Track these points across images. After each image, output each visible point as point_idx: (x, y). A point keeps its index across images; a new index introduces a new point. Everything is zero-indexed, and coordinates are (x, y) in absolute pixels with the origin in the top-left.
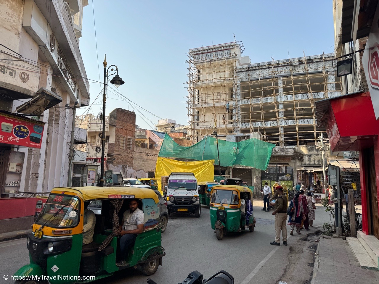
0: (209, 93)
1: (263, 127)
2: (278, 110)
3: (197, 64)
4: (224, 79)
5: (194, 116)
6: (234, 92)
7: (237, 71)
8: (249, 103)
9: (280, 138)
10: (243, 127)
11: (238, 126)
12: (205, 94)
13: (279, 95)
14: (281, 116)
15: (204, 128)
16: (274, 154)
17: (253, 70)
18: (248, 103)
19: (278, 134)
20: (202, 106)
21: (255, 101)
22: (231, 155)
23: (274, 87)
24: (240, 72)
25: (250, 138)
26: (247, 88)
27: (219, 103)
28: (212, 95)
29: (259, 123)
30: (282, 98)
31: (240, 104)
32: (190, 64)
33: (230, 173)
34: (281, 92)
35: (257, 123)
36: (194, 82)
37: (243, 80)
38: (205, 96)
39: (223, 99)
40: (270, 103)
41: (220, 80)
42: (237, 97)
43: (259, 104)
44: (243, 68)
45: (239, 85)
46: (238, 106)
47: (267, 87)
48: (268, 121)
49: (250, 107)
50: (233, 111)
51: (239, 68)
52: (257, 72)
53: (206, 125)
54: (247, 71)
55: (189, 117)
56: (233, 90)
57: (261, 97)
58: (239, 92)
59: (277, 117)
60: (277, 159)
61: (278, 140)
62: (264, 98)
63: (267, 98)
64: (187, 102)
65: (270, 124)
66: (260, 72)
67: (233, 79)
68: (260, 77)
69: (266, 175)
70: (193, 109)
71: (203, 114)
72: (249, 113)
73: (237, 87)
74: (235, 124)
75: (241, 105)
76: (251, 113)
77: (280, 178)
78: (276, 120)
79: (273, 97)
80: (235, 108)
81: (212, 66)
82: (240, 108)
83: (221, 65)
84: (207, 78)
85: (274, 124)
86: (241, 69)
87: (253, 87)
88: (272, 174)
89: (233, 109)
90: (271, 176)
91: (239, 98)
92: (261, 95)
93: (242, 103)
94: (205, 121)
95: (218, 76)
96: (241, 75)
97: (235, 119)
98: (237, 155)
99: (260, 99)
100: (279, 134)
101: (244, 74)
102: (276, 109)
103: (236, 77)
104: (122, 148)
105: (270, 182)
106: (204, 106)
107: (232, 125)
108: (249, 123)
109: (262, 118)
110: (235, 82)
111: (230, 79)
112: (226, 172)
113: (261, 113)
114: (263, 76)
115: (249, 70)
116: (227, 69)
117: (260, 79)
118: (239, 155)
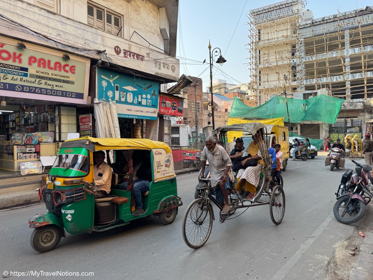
0: (272, 51)
1: (328, 82)
2: (344, 64)
3: (258, 25)
4: (287, 37)
5: (256, 76)
6: (298, 49)
7: (300, 27)
8: (314, 59)
9: (346, 92)
10: (307, 84)
11: (302, 83)
12: (267, 54)
13: (346, 48)
14: (348, 70)
15: (267, 88)
16: (343, 109)
17: (317, 25)
18: (312, 59)
19: (344, 88)
20: (265, 66)
21: (320, 57)
22: (300, 111)
23: (340, 40)
24: (303, 28)
25: (318, 95)
26: (312, 43)
27: (282, 61)
28: (274, 54)
29: (325, 78)
30: (349, 52)
31: (304, 60)
32: (250, 25)
33: (298, 129)
34: (347, 46)
35: (322, 79)
36: (255, 43)
37: (306, 37)
38: (267, 55)
39: (286, 57)
40: (336, 57)
41: (282, 39)
42: (301, 54)
43: (325, 60)
44: (307, 24)
45: (303, 41)
46: (302, 63)
47: (333, 41)
48: (334, 76)
49: (315, 63)
50: (297, 68)
51: (302, 25)
52: (321, 27)
53: (269, 84)
54: (310, 26)
55: (251, 78)
56: (297, 47)
57: (326, 52)
58: (303, 48)
59: (344, 71)
60: (345, 113)
61: (345, 94)
62: (329, 53)
63: (332, 53)
64: (249, 63)
65: (336, 79)
66: (325, 26)
67: (296, 36)
68: (324, 31)
69: (334, 129)
70: (255, 69)
71: (266, 74)
72: (314, 69)
73: (301, 43)
74: (299, 82)
75: (305, 62)
76: (316, 69)
77: (348, 131)
78: (342, 74)
79: (339, 51)
80: (298, 65)
81: (274, 25)
82: (304, 65)
83: (283, 23)
84: (268, 37)
85: (340, 79)
86: (304, 25)
87: (317, 42)
88: (340, 127)
89: (297, 66)
90: (339, 129)
91: (303, 54)
92: (326, 50)
93: (306, 59)
94: (268, 80)
95: (280, 34)
96: (304, 31)
97: (299, 76)
98: (305, 111)
99: (325, 54)
100: (346, 88)
101: (308, 29)
102: (342, 63)
103: (299, 34)
104: (193, 111)
105: (338, 135)
106: (266, 66)
107: (295, 82)
108: (314, 79)
109: (328, 74)
110: (298, 39)
111: (292, 37)
112: (294, 128)
113: (327, 68)
114: (328, 30)
115: (313, 26)
116: (289, 27)
117: (325, 34)
118: (307, 112)
